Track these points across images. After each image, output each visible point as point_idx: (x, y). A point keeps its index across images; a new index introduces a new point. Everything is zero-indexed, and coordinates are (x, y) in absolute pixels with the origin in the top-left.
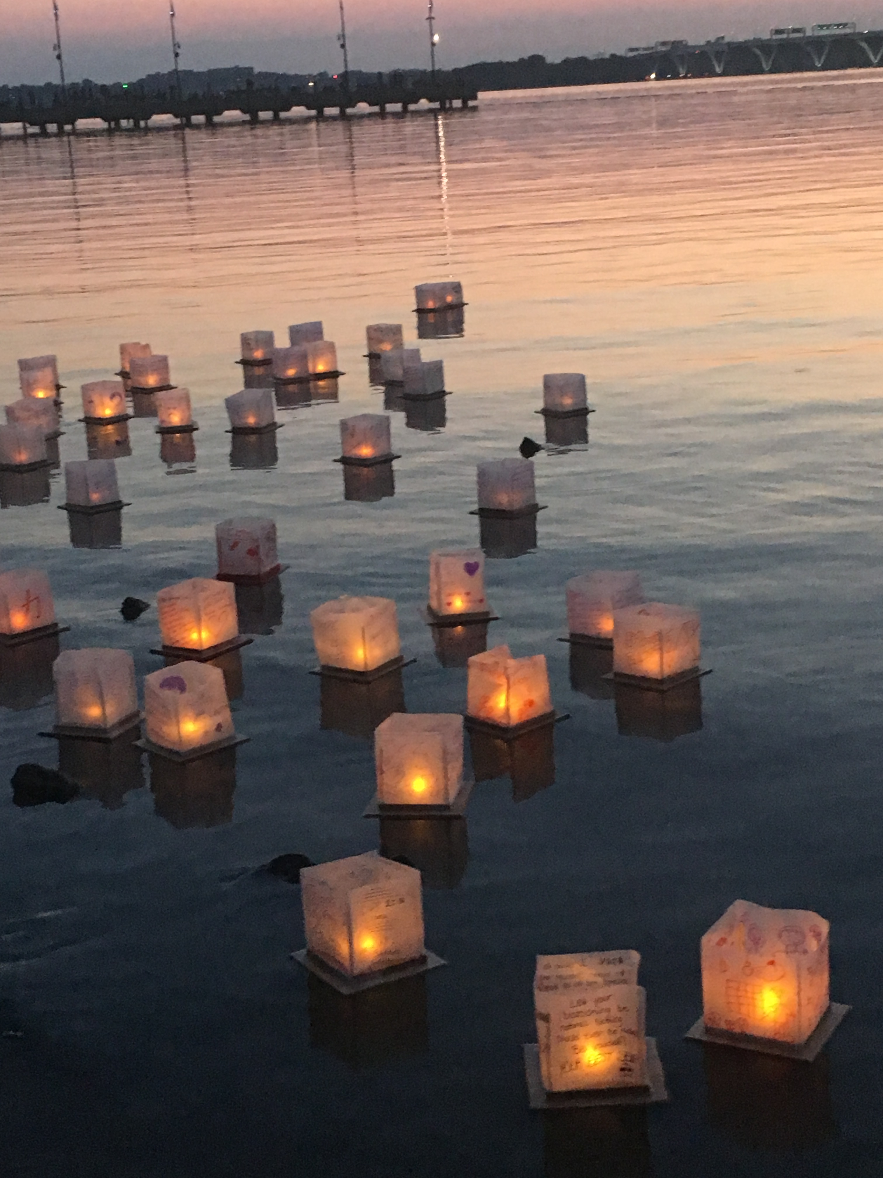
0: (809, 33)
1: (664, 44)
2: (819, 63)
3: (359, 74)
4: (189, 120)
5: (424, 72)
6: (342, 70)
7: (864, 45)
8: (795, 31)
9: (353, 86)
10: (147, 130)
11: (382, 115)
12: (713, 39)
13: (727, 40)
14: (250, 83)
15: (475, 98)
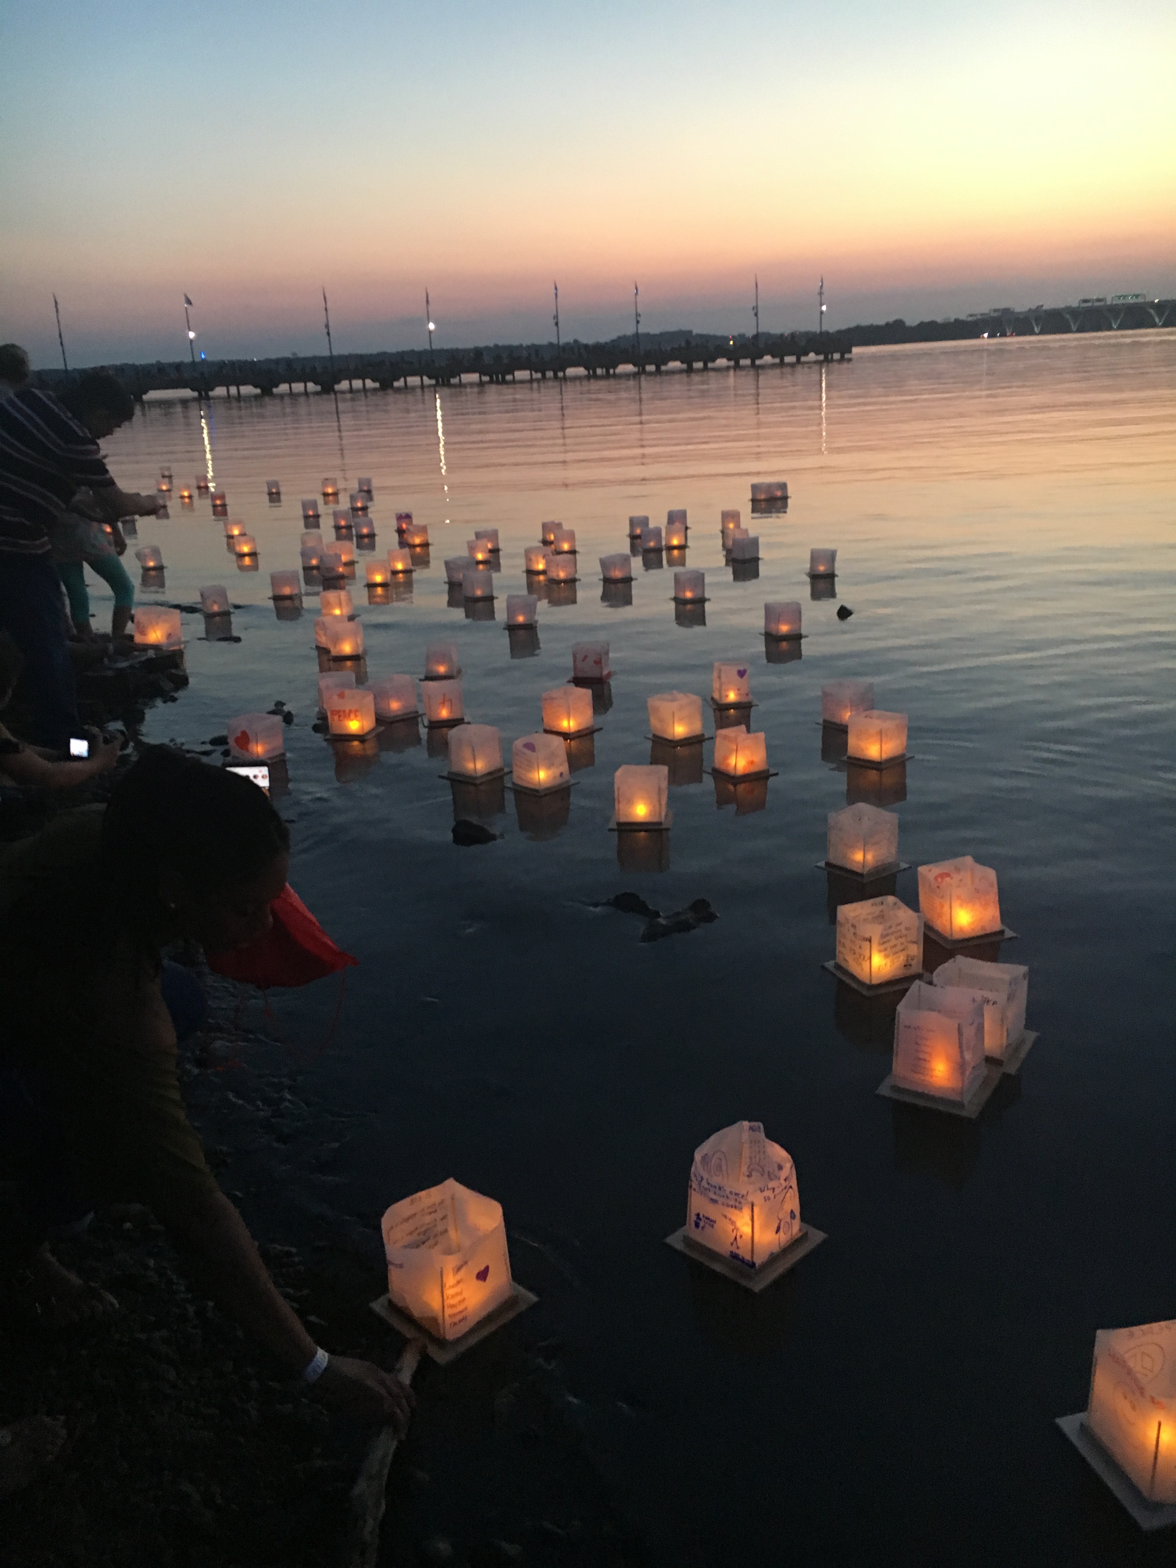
0: (1109, 302)
1: (995, 311)
2: (1115, 324)
3: (768, 336)
4: (644, 369)
5: (815, 334)
6: (755, 332)
7: (1152, 311)
8: (1098, 300)
9: (761, 345)
10: (615, 376)
11: (782, 364)
12: (1034, 307)
13: (1044, 308)
14: (688, 342)
15: (850, 352)
